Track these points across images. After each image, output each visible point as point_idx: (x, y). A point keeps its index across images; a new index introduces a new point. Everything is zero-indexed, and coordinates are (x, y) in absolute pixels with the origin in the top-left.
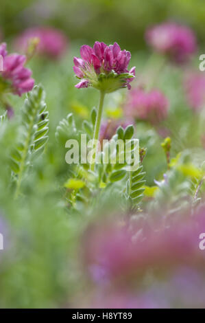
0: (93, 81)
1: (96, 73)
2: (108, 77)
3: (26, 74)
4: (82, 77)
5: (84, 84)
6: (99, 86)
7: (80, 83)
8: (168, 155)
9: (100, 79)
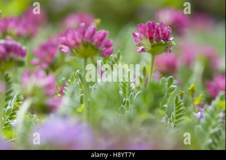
0: (148, 48)
1: (150, 42)
2: (158, 45)
3: (109, 44)
4: (140, 45)
5: (143, 49)
6: (151, 51)
7: (140, 49)
8: (193, 96)
9: (153, 47)
